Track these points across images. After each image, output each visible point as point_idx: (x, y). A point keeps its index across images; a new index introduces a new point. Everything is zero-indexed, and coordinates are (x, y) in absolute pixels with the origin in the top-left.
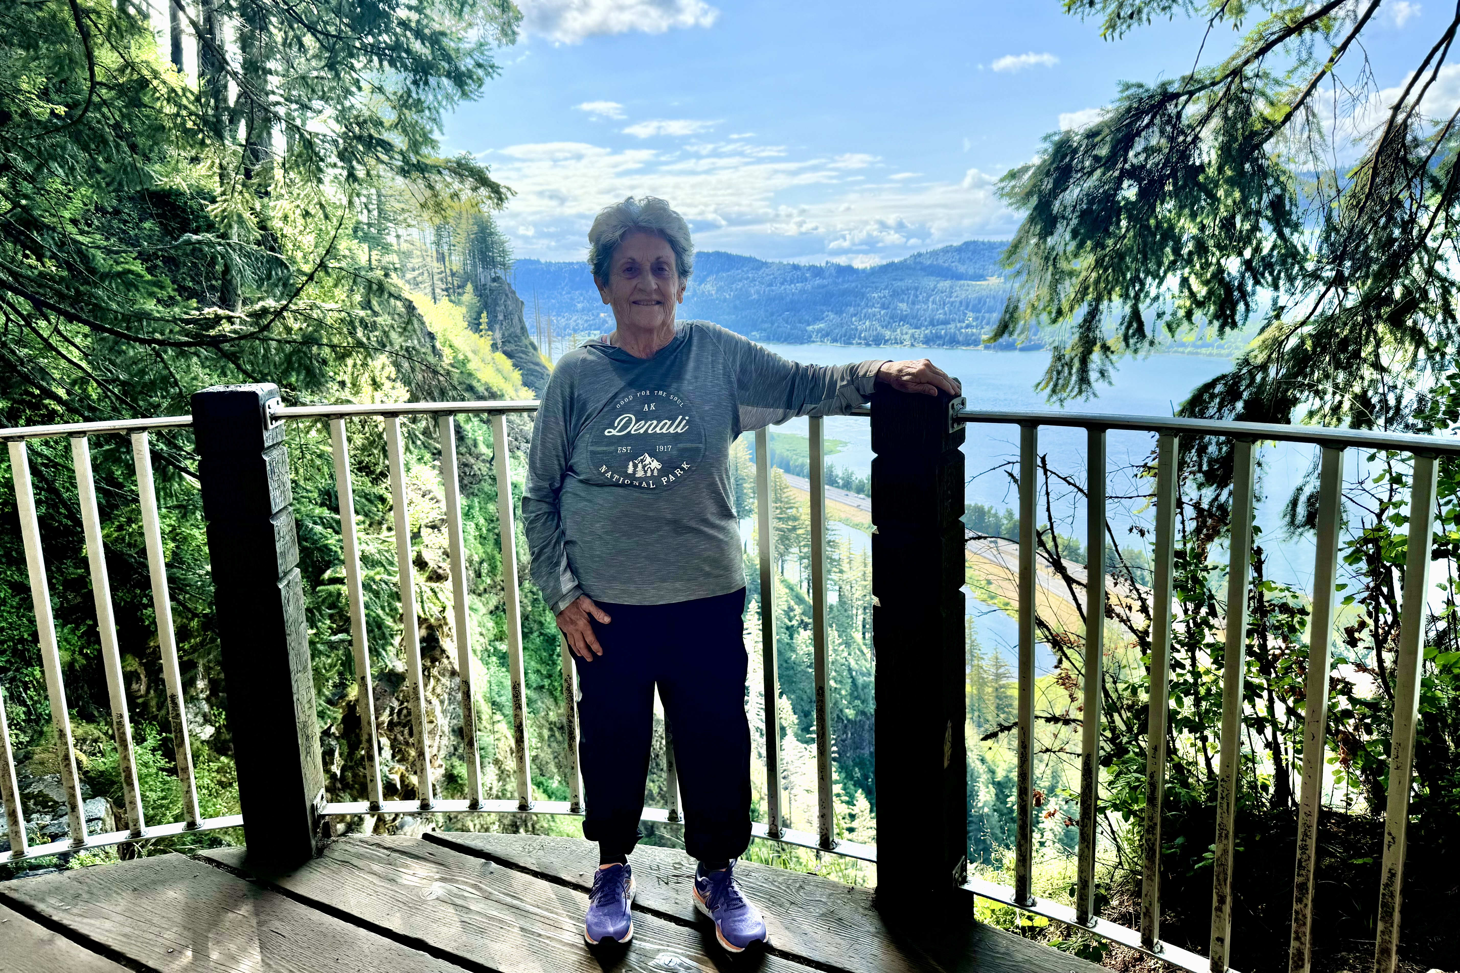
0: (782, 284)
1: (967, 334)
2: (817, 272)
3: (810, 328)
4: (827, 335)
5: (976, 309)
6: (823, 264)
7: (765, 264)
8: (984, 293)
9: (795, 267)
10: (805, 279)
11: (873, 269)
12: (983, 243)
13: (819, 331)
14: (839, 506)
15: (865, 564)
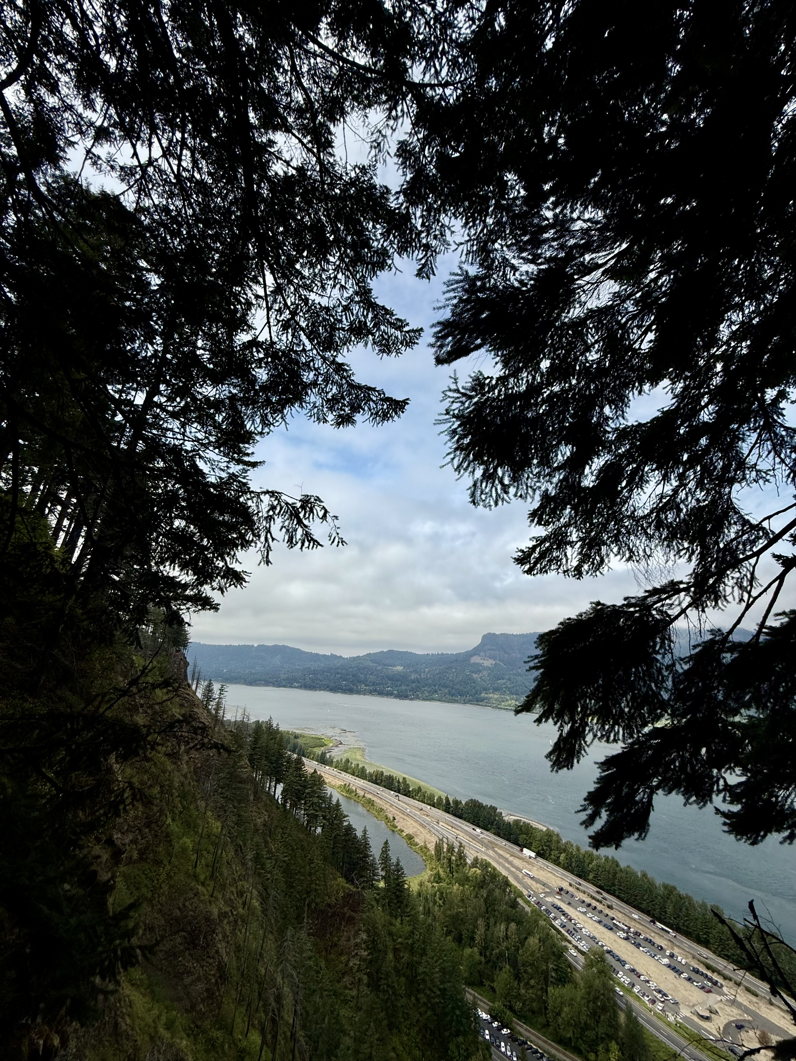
5: (391, 680)
8: (395, 672)
9: (317, 655)
11: (350, 658)
14: (327, 776)
15: (338, 810)
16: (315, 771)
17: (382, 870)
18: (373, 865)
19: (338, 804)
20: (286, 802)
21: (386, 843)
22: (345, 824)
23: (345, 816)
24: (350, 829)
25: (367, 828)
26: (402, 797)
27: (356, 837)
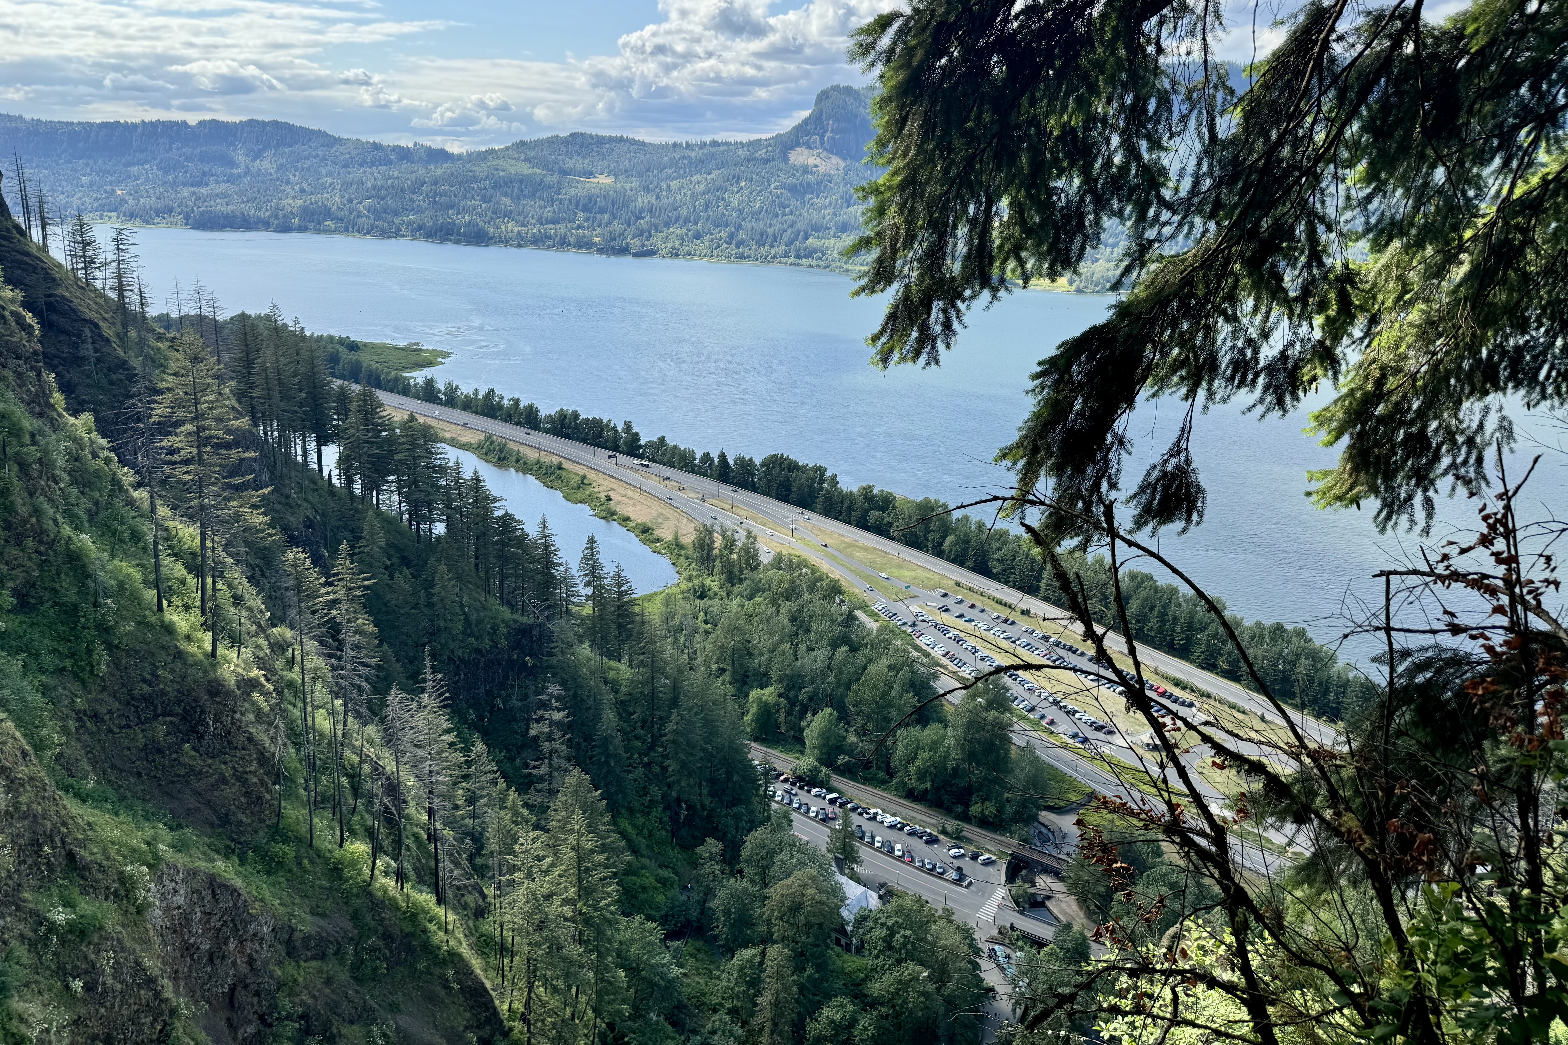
0: (361, 165)
1: (578, 236)
2: (404, 154)
3: (397, 220)
4: (420, 228)
5: (585, 209)
6: (411, 145)
7: (339, 140)
8: (594, 192)
9: (377, 147)
10: (390, 162)
11: (469, 155)
12: (591, 136)
13: (409, 224)
14: (442, 425)
15: (477, 489)
16: (412, 418)
17: (587, 585)
18: (566, 579)
19: (477, 480)
20: (350, 481)
21: (592, 541)
22: (498, 513)
23: (495, 500)
24: (507, 521)
25: (548, 519)
26: (622, 458)
27: (525, 535)
